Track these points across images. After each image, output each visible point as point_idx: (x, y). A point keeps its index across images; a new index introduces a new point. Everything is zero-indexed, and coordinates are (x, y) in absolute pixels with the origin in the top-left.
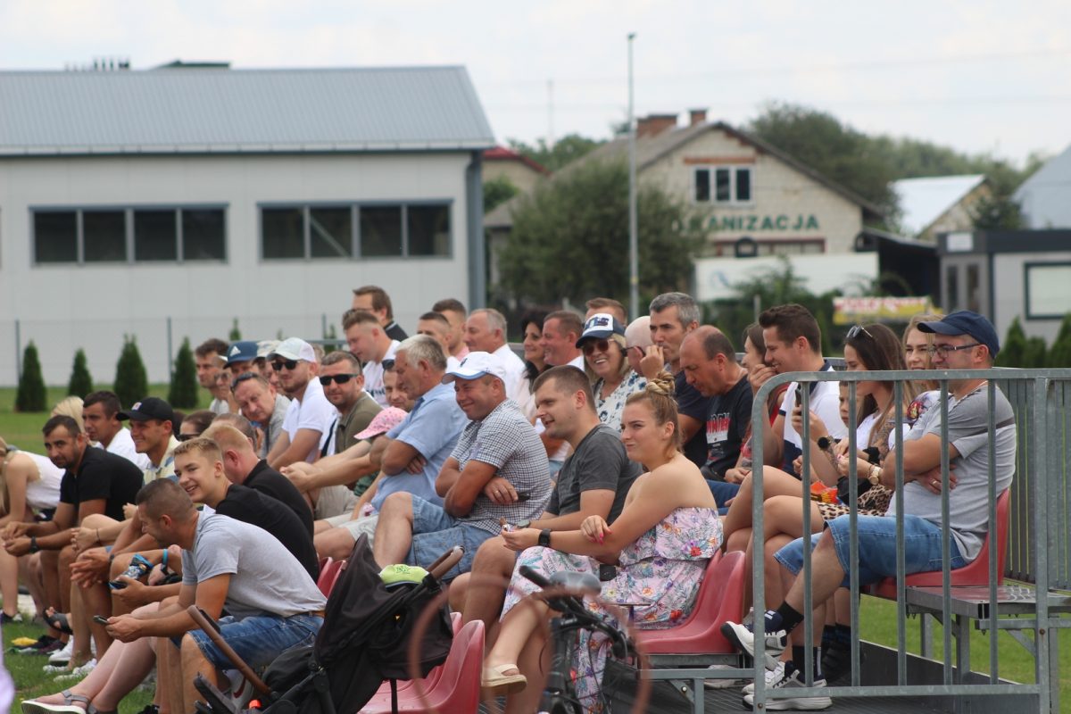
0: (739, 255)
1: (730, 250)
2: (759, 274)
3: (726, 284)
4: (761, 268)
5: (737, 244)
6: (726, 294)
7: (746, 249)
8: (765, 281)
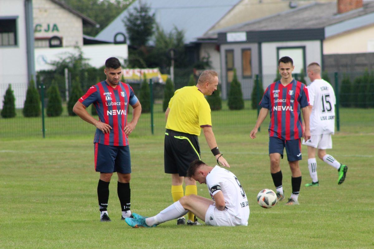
0: (51, 46)
1: (47, 43)
2: (64, 57)
3: (46, 62)
4: (65, 53)
5: (50, 39)
6: (47, 68)
7: (55, 42)
8: (68, 61)
